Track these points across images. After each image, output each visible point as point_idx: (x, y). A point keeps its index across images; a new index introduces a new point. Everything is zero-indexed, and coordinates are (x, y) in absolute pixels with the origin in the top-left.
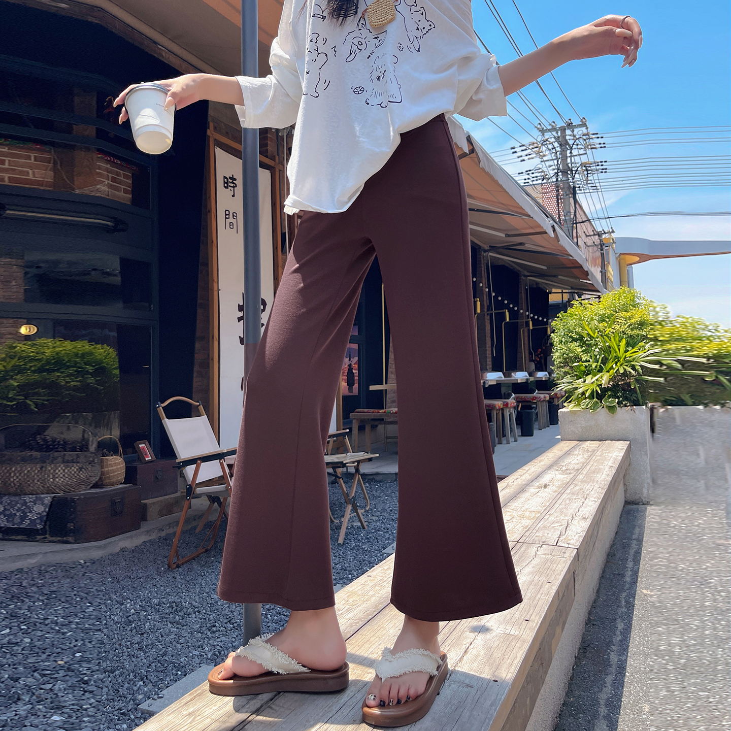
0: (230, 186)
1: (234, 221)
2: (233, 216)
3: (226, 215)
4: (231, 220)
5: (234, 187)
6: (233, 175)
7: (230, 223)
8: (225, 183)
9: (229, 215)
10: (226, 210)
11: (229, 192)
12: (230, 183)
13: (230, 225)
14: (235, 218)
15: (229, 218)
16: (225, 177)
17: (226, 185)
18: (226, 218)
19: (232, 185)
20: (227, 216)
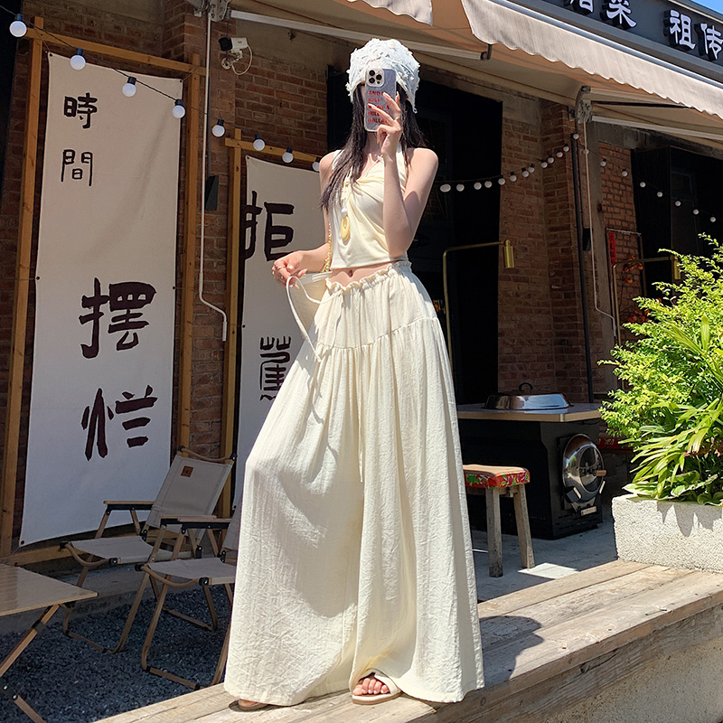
0: (79, 112)
1: (85, 167)
2: (83, 158)
3: (65, 157)
4: (78, 163)
5: (89, 113)
6: (88, 94)
7: (74, 170)
8: (66, 107)
9: (73, 157)
10: (66, 151)
11: (78, 121)
12: (80, 106)
13: (74, 174)
14: (89, 161)
15: (72, 162)
16: (67, 99)
17: (69, 111)
18: (65, 163)
19: (86, 109)
20: (70, 160)
